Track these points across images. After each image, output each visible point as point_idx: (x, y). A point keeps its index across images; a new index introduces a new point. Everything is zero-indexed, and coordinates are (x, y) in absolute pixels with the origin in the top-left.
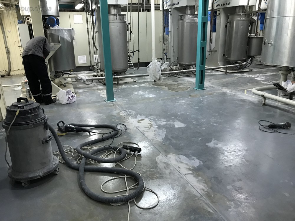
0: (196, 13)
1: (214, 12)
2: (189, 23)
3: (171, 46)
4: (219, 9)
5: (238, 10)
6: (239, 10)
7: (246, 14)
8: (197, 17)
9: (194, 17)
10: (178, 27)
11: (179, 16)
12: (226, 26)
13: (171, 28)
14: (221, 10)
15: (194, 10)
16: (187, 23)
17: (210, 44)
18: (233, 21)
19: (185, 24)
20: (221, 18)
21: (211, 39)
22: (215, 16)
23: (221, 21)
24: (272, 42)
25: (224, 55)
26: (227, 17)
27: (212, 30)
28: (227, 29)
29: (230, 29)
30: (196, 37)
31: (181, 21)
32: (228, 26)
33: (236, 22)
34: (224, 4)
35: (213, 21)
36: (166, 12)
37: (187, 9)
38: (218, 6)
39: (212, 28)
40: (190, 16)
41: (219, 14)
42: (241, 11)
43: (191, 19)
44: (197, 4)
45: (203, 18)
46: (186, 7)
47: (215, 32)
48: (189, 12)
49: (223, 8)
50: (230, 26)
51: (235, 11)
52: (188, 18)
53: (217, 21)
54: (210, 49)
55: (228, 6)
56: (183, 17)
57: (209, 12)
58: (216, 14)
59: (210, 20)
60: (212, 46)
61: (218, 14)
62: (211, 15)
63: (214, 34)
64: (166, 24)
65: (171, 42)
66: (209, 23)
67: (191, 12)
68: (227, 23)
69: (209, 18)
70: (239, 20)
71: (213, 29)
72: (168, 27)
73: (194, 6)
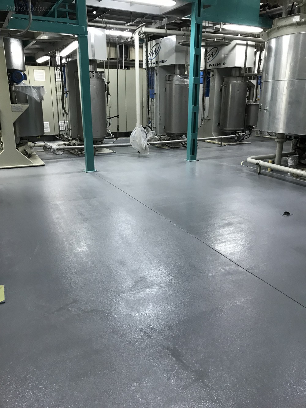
0: (186, 73)
1: (207, 73)
2: (178, 85)
3: (156, 111)
4: (213, 70)
5: (233, 72)
6: (235, 72)
7: (243, 77)
8: (187, 78)
9: (185, 78)
10: (165, 89)
11: (167, 75)
12: (221, 90)
13: (156, 90)
14: (215, 71)
15: (184, 69)
16: (176, 84)
17: (203, 110)
18: (229, 84)
19: (174, 86)
20: (215, 81)
21: (204, 106)
22: (209, 78)
23: (215, 83)
24: (267, 107)
25: (219, 124)
26: (222, 80)
27: (205, 94)
28: (222, 92)
29: (225, 94)
30: (187, 102)
31: (168, 82)
32: (224, 89)
33: (232, 86)
34: (218, 64)
35: (205, 84)
36: (150, 71)
37: (176, 68)
38: (211, 66)
39: (205, 92)
40: (180, 77)
41: (213, 75)
42: (238, 73)
43: (181, 80)
44: (186, 63)
45: (194, 79)
46: (175, 65)
47: (208, 96)
48: (178, 71)
49: (217, 69)
50: (226, 90)
51: (231, 72)
52: (177, 79)
53: (211, 84)
54: (203, 117)
55: (223, 66)
56: (171, 77)
57: (201, 73)
58: (210, 75)
59: (203, 82)
60: (205, 113)
61: (211, 76)
62: (203, 76)
63: (207, 99)
64: (150, 86)
65: (156, 107)
66: (201, 86)
67: (180, 72)
68: (222, 86)
69: (201, 79)
70: (235, 84)
71: (207, 93)
72: (153, 88)
73: (184, 65)
